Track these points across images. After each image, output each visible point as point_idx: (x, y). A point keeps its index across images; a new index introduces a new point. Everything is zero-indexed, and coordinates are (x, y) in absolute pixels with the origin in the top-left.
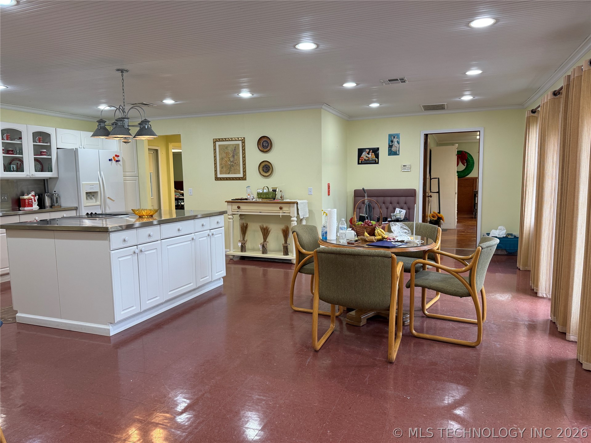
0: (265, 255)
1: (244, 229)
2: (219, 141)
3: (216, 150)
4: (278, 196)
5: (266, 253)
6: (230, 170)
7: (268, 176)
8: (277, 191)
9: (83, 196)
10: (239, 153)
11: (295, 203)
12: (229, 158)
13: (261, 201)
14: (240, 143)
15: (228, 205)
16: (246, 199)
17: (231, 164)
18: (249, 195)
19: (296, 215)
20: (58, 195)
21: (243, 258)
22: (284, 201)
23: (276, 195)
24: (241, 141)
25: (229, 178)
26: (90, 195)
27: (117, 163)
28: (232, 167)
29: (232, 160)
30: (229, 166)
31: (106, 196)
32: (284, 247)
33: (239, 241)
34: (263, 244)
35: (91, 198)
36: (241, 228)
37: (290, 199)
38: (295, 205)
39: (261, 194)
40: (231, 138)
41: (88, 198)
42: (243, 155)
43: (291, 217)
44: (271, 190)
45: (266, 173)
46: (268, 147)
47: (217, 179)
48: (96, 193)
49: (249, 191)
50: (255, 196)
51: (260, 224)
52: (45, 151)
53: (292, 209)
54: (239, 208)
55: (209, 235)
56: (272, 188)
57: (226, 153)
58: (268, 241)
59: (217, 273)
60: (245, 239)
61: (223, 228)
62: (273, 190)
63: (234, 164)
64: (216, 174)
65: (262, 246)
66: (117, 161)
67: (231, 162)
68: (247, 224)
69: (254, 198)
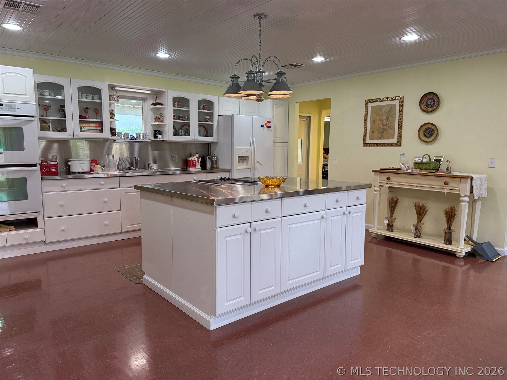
0: (418, 240)
1: (393, 205)
2: (372, 102)
3: (367, 112)
4: (443, 166)
5: (420, 237)
6: (382, 135)
7: (430, 142)
8: (442, 160)
9: (236, 159)
10: (395, 114)
11: (468, 178)
12: (382, 120)
13: (418, 172)
14: (397, 103)
15: (375, 175)
16: (399, 169)
17: (384, 127)
18: (403, 164)
19: (468, 193)
20: (217, 158)
21: (388, 239)
22: (452, 174)
23: (440, 165)
24: (399, 101)
25: (380, 143)
26: (242, 159)
27: (269, 129)
28: (385, 131)
29: (385, 123)
30: (381, 131)
31: (256, 161)
32: (446, 233)
33: (386, 218)
34: (417, 226)
35: (243, 162)
36: (390, 203)
37: (460, 172)
38: (469, 181)
39: (419, 163)
40: (386, 98)
41: (241, 161)
42: (399, 116)
43: (460, 196)
44: (433, 159)
45: (428, 137)
46: (433, 106)
47: (365, 145)
48: (247, 157)
49: (403, 159)
50: (411, 165)
51: (415, 201)
52: (208, 117)
53: (462, 185)
54: (388, 179)
55: (344, 213)
56: (435, 156)
57: (379, 115)
58: (423, 223)
59: (352, 261)
60: (394, 217)
61: (365, 205)
62: (436, 160)
63: (387, 128)
64: (365, 139)
65: (414, 228)
66: (269, 127)
67: (384, 125)
68: (397, 199)
69: (409, 168)
